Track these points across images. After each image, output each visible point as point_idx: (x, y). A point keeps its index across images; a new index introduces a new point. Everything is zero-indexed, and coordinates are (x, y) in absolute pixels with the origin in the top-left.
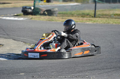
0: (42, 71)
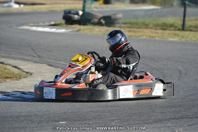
0: (95, 118)
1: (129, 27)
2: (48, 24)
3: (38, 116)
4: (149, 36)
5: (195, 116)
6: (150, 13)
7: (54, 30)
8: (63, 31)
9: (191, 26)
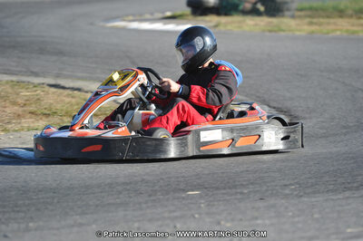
0: (252, 184)
1: (310, 16)
2: (160, 15)
3: (147, 182)
4: (347, 31)
7: (171, 27)
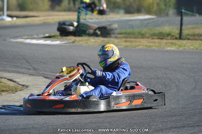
1: (125, 37)
2: (42, 36)
3: (36, 128)
4: (146, 46)
5: (196, 124)
6: (146, 22)
7: (48, 42)
8: (58, 42)
9: (189, 35)
